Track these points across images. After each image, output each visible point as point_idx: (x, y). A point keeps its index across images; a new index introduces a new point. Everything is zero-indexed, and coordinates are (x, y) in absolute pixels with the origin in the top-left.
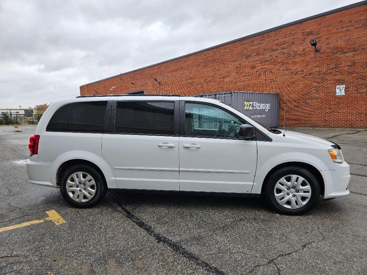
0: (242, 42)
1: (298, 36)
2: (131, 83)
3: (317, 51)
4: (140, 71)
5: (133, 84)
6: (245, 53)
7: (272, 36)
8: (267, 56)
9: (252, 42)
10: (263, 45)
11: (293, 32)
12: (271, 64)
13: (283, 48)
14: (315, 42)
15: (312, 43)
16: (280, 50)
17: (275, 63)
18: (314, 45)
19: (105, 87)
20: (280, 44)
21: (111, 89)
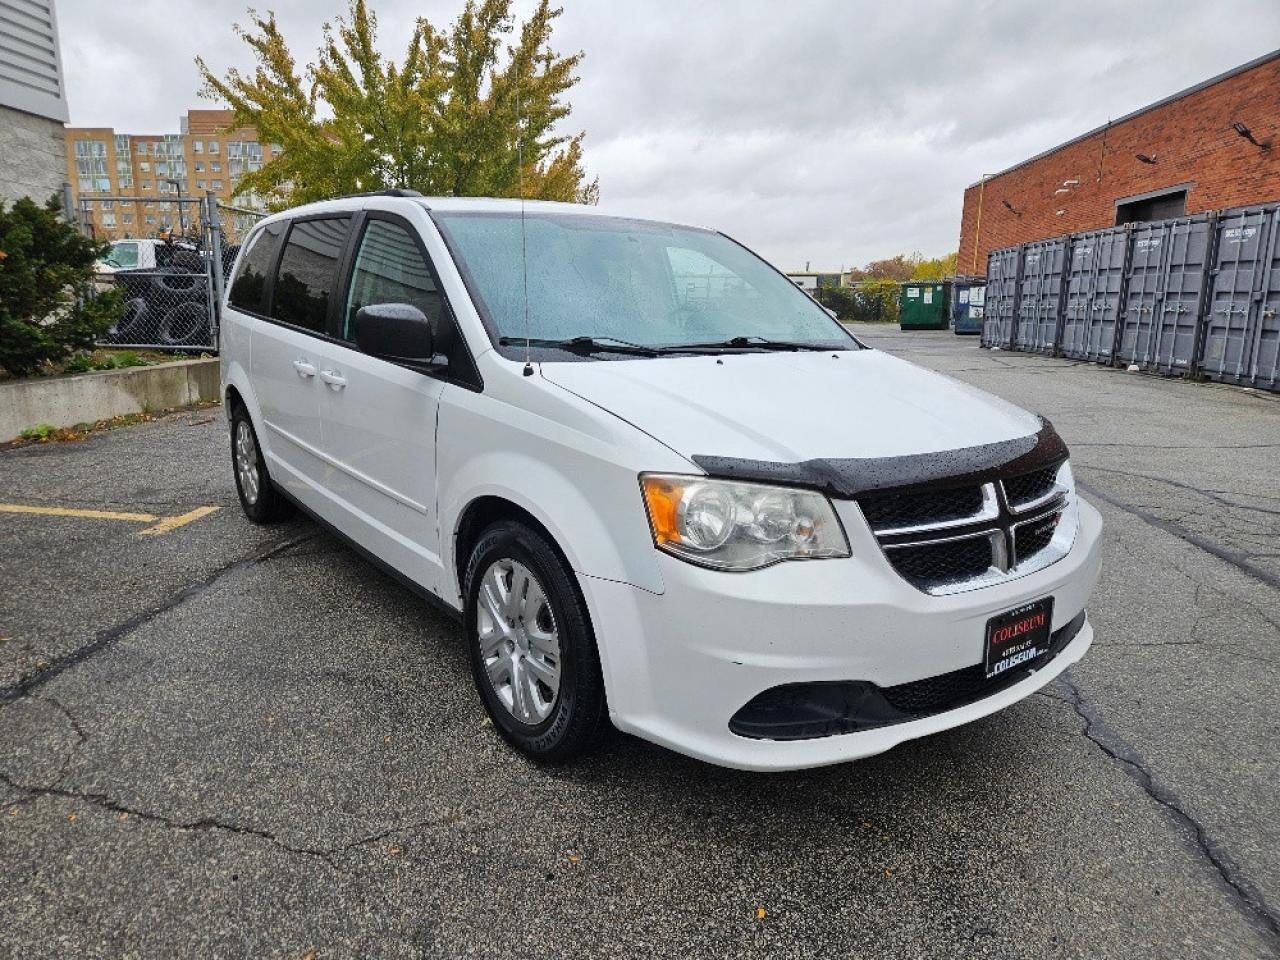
2: (1138, 157)
4: (1186, 101)
5: (1146, 160)
19: (1041, 185)
21: (1060, 190)
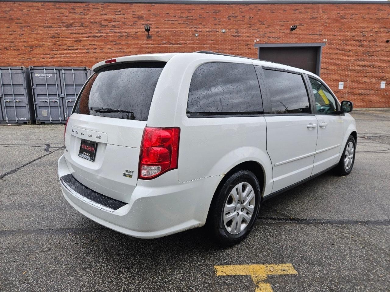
0: (57, 5)
1: (129, 17)
3: (149, 37)
6: (63, 21)
7: (99, 9)
8: (95, 30)
9: (73, 9)
10: (88, 16)
11: (123, 11)
12: (101, 41)
13: (114, 26)
14: (148, 28)
15: (146, 28)
16: (110, 27)
17: (105, 40)
18: (148, 30)
20: (110, 20)
